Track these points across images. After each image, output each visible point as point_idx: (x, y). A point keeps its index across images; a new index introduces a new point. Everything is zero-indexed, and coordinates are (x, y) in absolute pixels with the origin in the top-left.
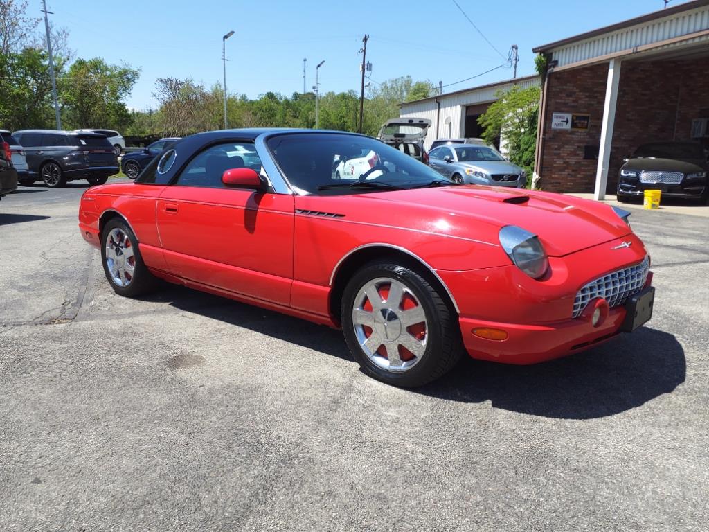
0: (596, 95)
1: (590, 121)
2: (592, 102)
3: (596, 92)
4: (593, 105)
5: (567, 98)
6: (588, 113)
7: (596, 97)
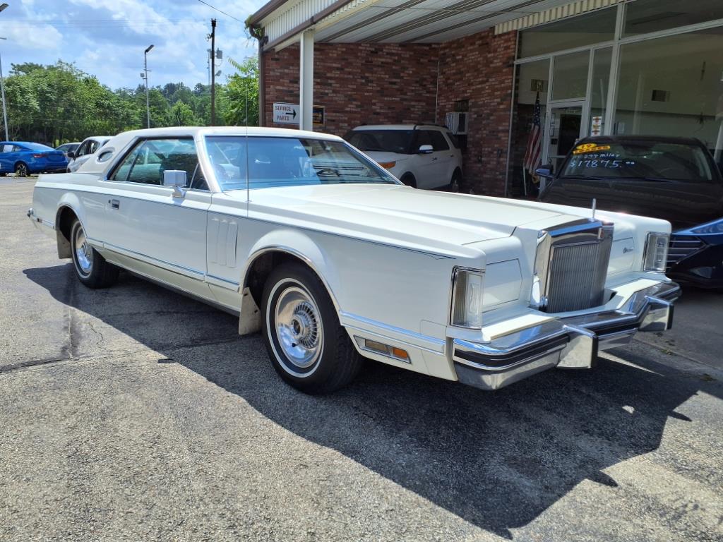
0: (330, 81)
1: (325, 114)
2: (326, 91)
3: (331, 78)
4: (327, 94)
5: (291, 85)
6: (321, 104)
7: (330, 85)
